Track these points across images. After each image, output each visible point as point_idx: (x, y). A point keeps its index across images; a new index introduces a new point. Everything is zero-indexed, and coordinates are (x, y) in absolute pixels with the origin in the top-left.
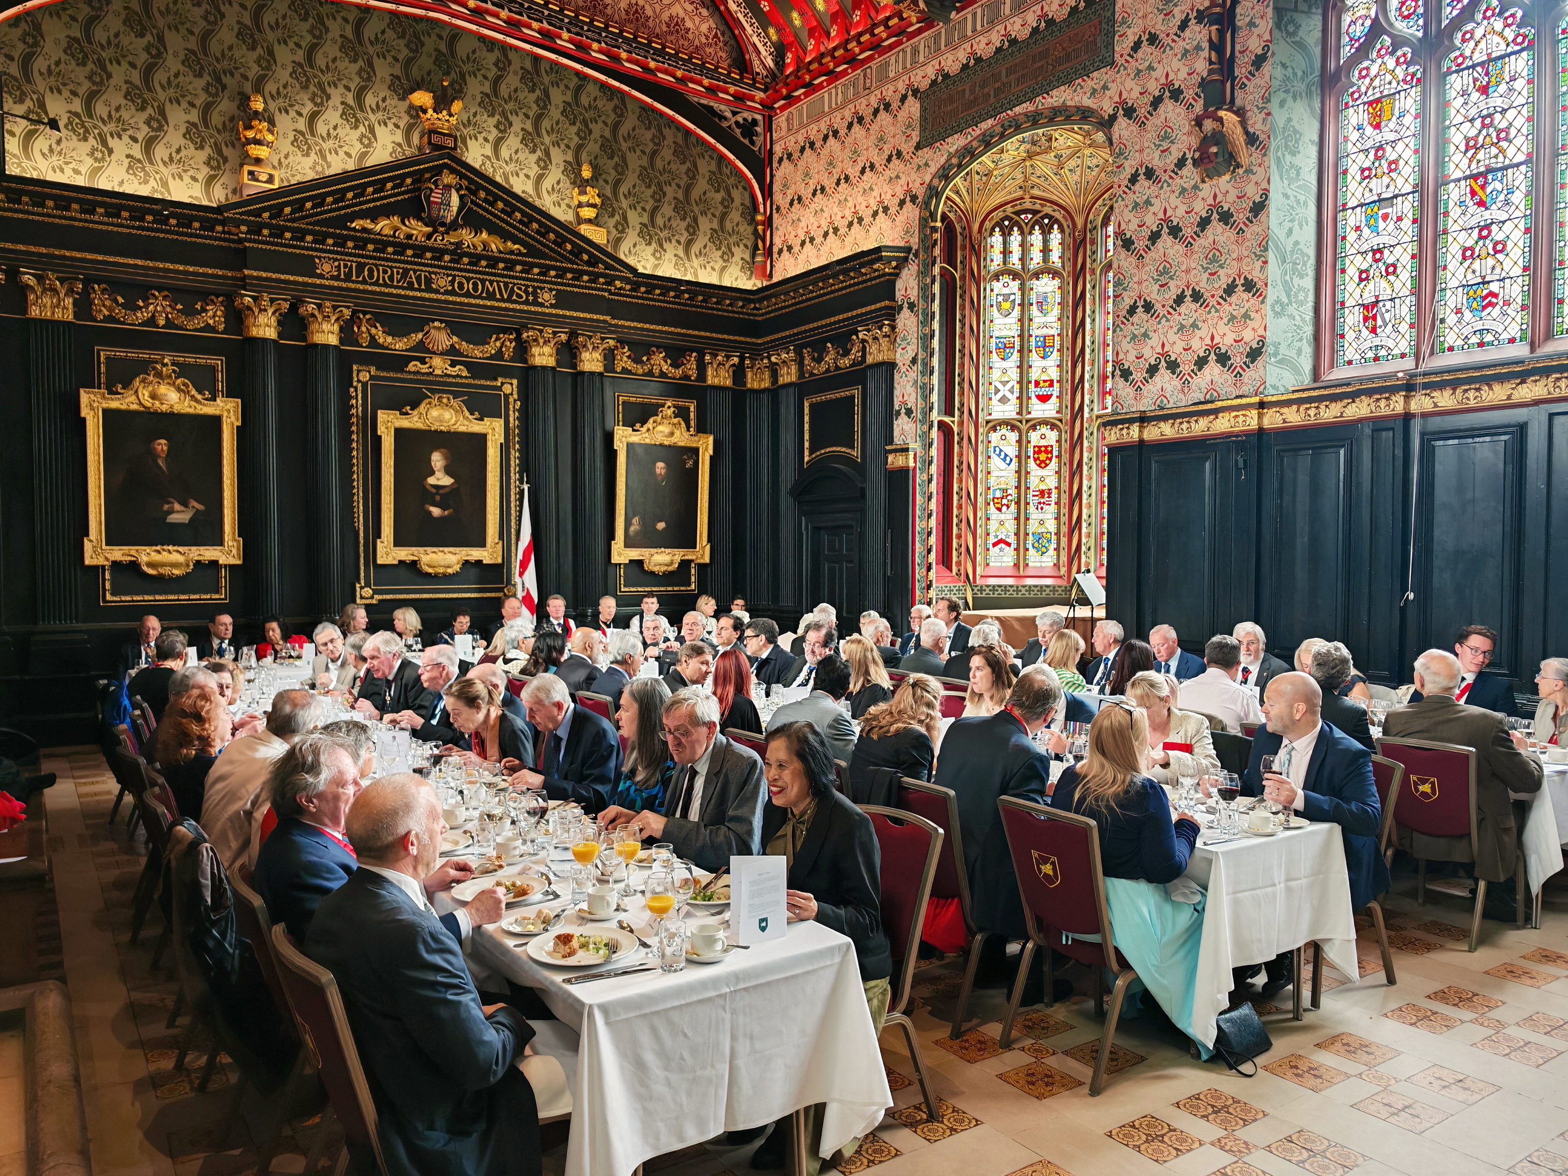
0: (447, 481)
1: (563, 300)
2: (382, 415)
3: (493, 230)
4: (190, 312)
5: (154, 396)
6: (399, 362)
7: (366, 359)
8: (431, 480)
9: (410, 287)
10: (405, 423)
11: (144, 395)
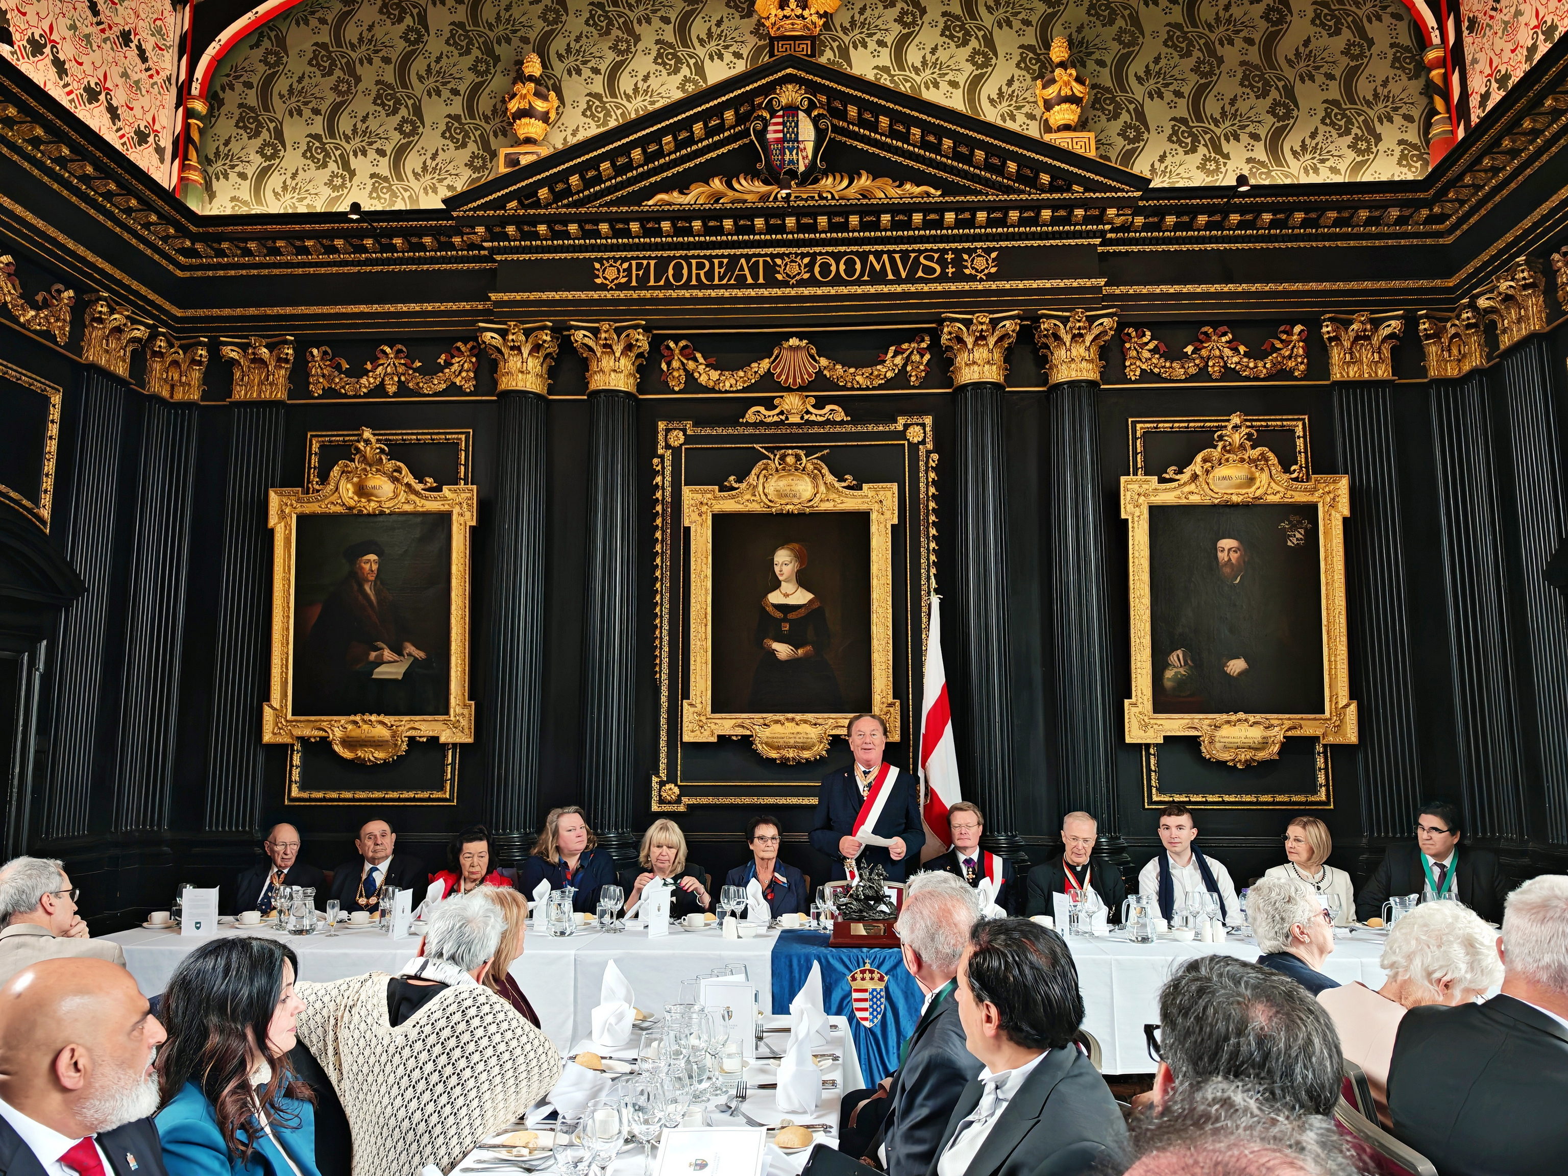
0: (802, 597)
1: (1009, 264)
2: (689, 494)
4: (430, 370)
5: (362, 491)
6: (730, 410)
7: (675, 412)
8: (775, 598)
9: (741, 283)
10: (729, 505)
11: (347, 491)
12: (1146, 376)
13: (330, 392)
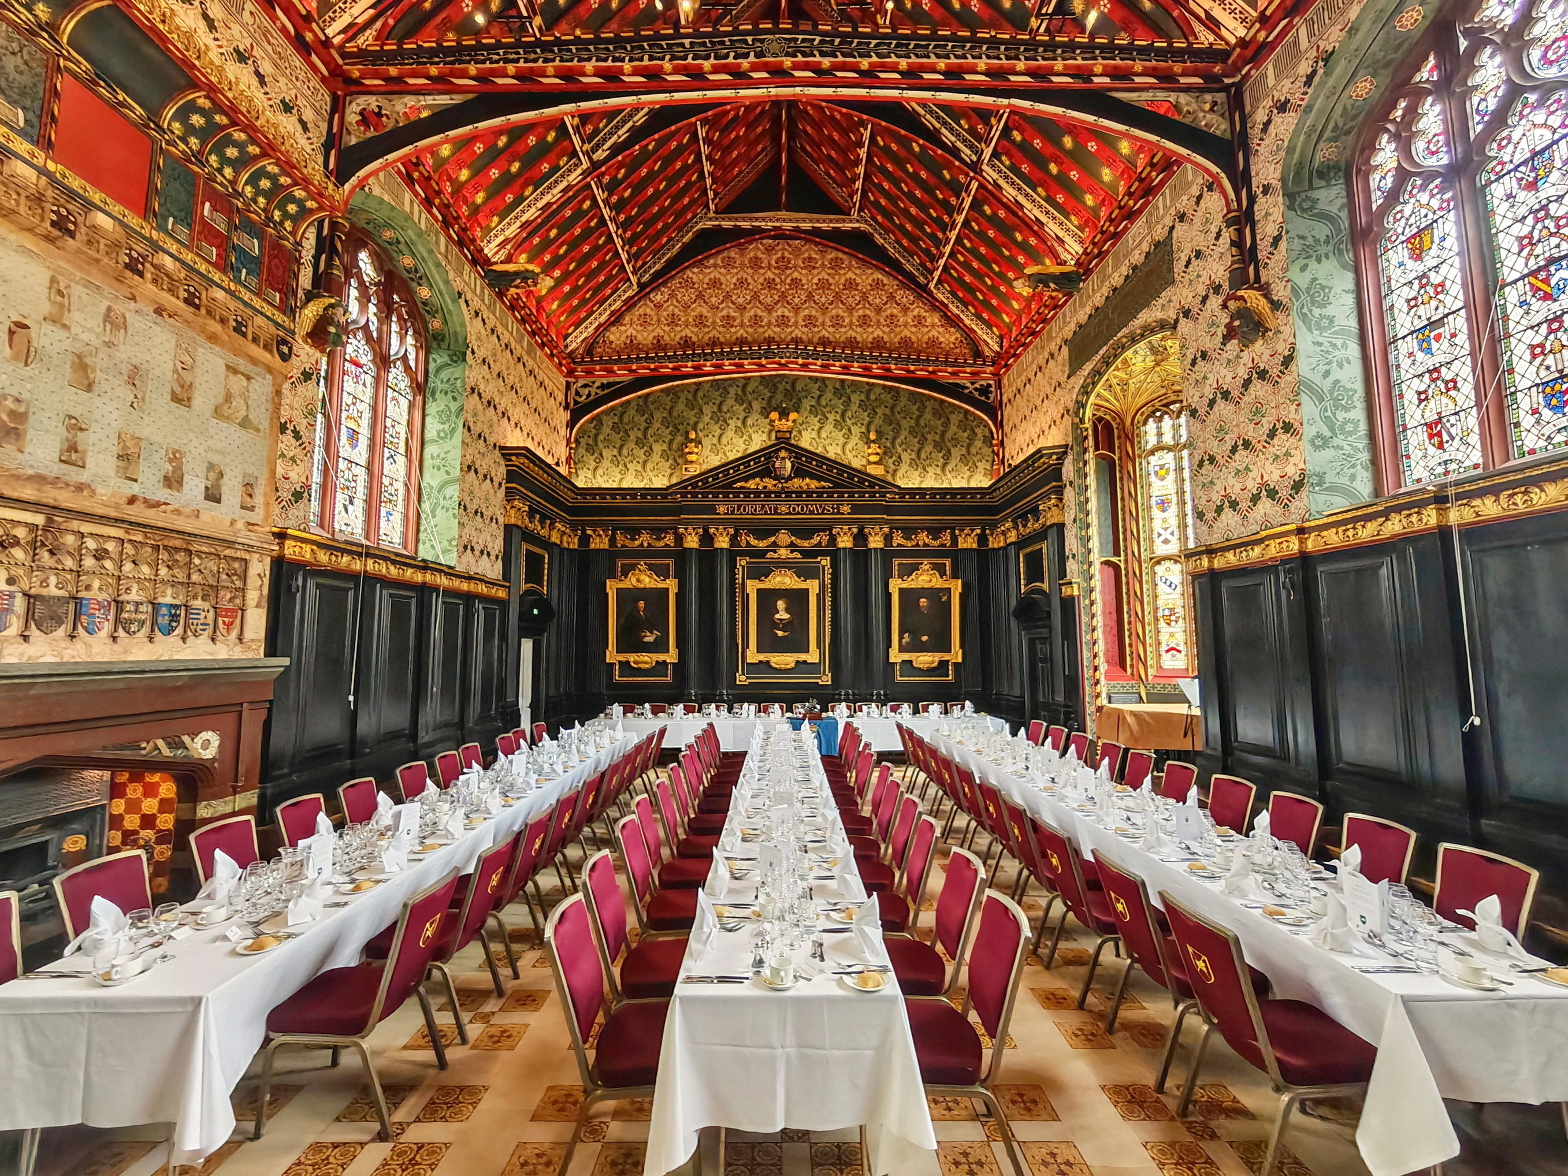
0: (786, 616)
1: (855, 509)
2: (749, 583)
3: (813, 477)
4: (659, 539)
5: (638, 580)
6: (762, 553)
7: (743, 554)
8: (777, 616)
9: (766, 513)
10: (762, 586)
11: (634, 580)
12: (899, 545)
13: (623, 546)
